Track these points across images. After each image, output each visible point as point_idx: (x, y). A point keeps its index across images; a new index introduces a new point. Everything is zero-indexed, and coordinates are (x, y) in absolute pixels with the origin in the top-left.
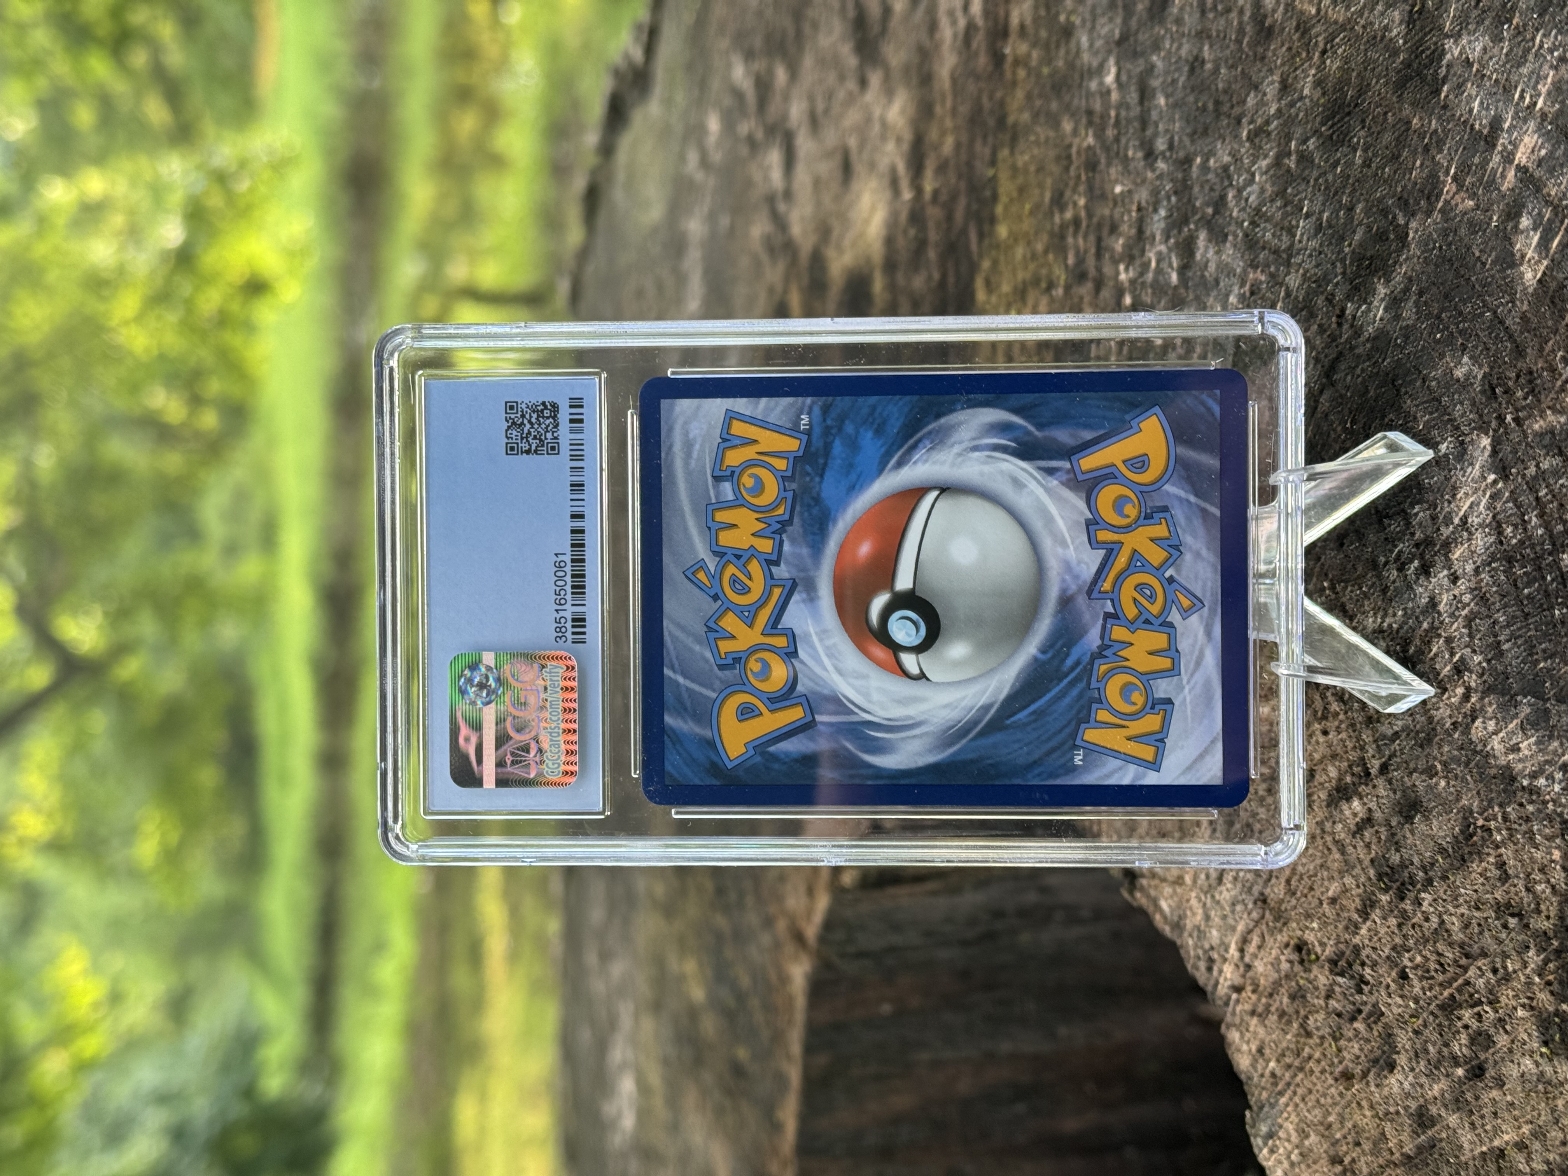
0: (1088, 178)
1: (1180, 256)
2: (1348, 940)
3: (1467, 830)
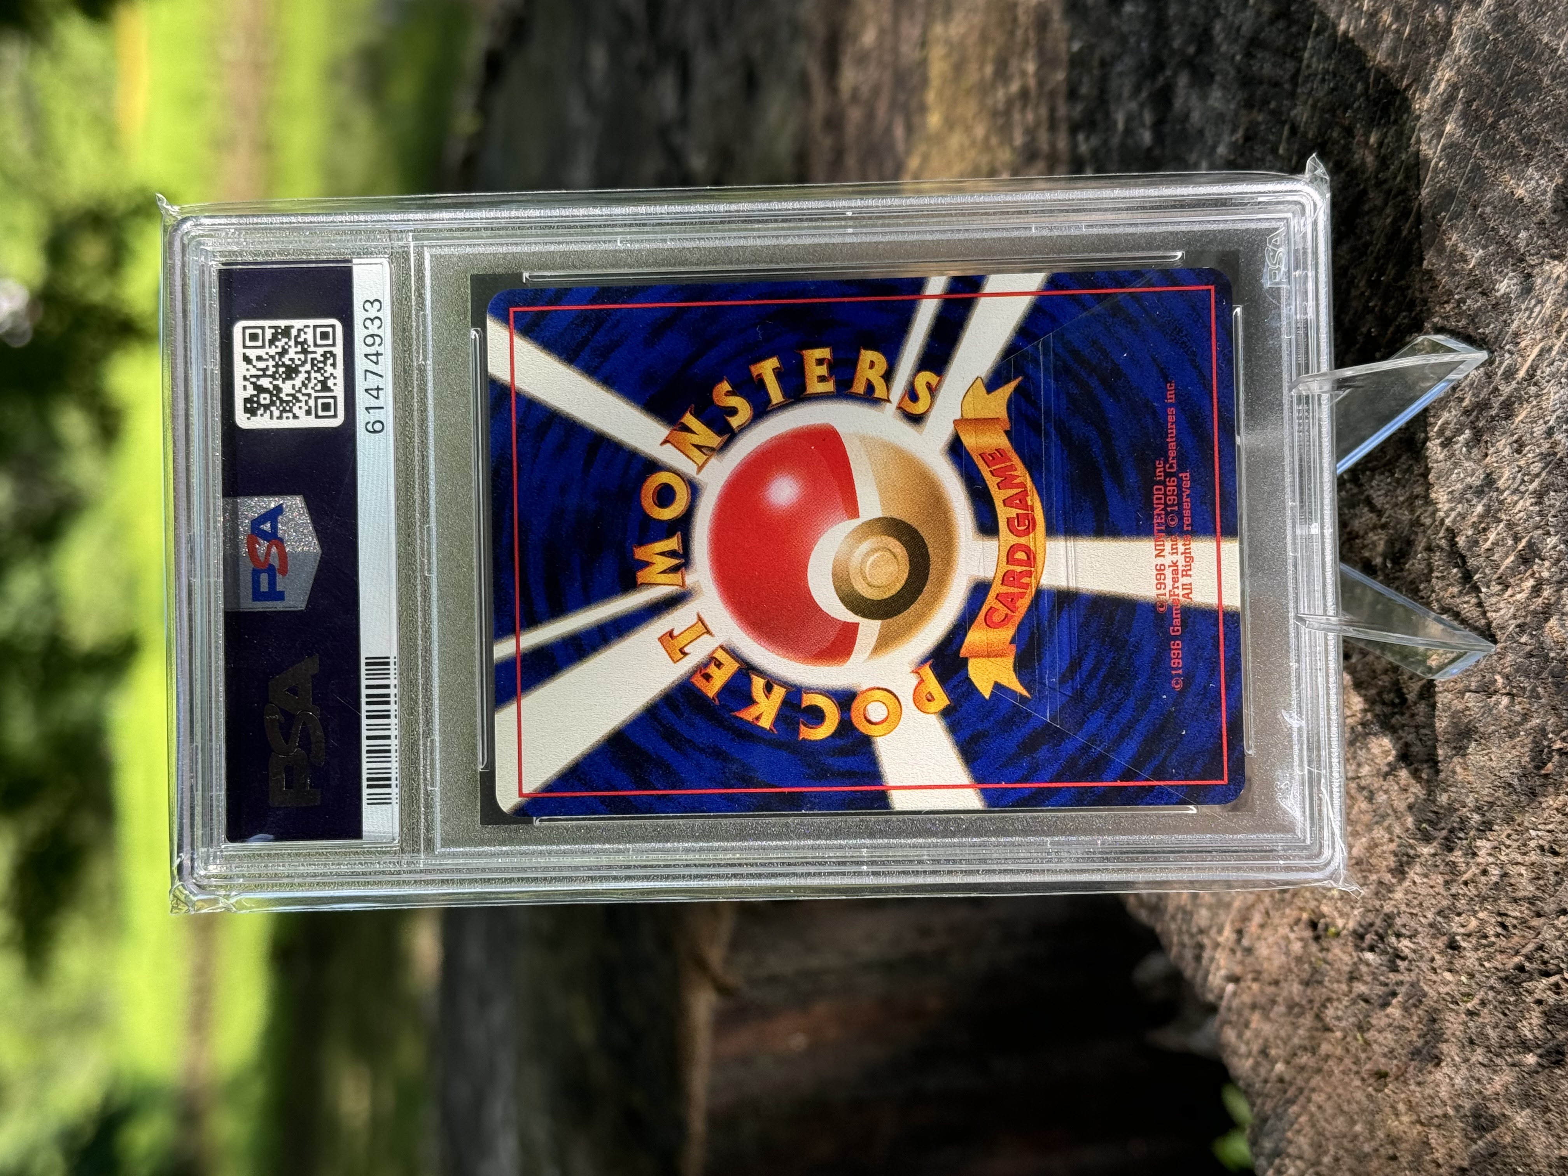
0: (1038, 40)
1: (1155, 111)
2: (1378, 907)
3: (1540, 757)
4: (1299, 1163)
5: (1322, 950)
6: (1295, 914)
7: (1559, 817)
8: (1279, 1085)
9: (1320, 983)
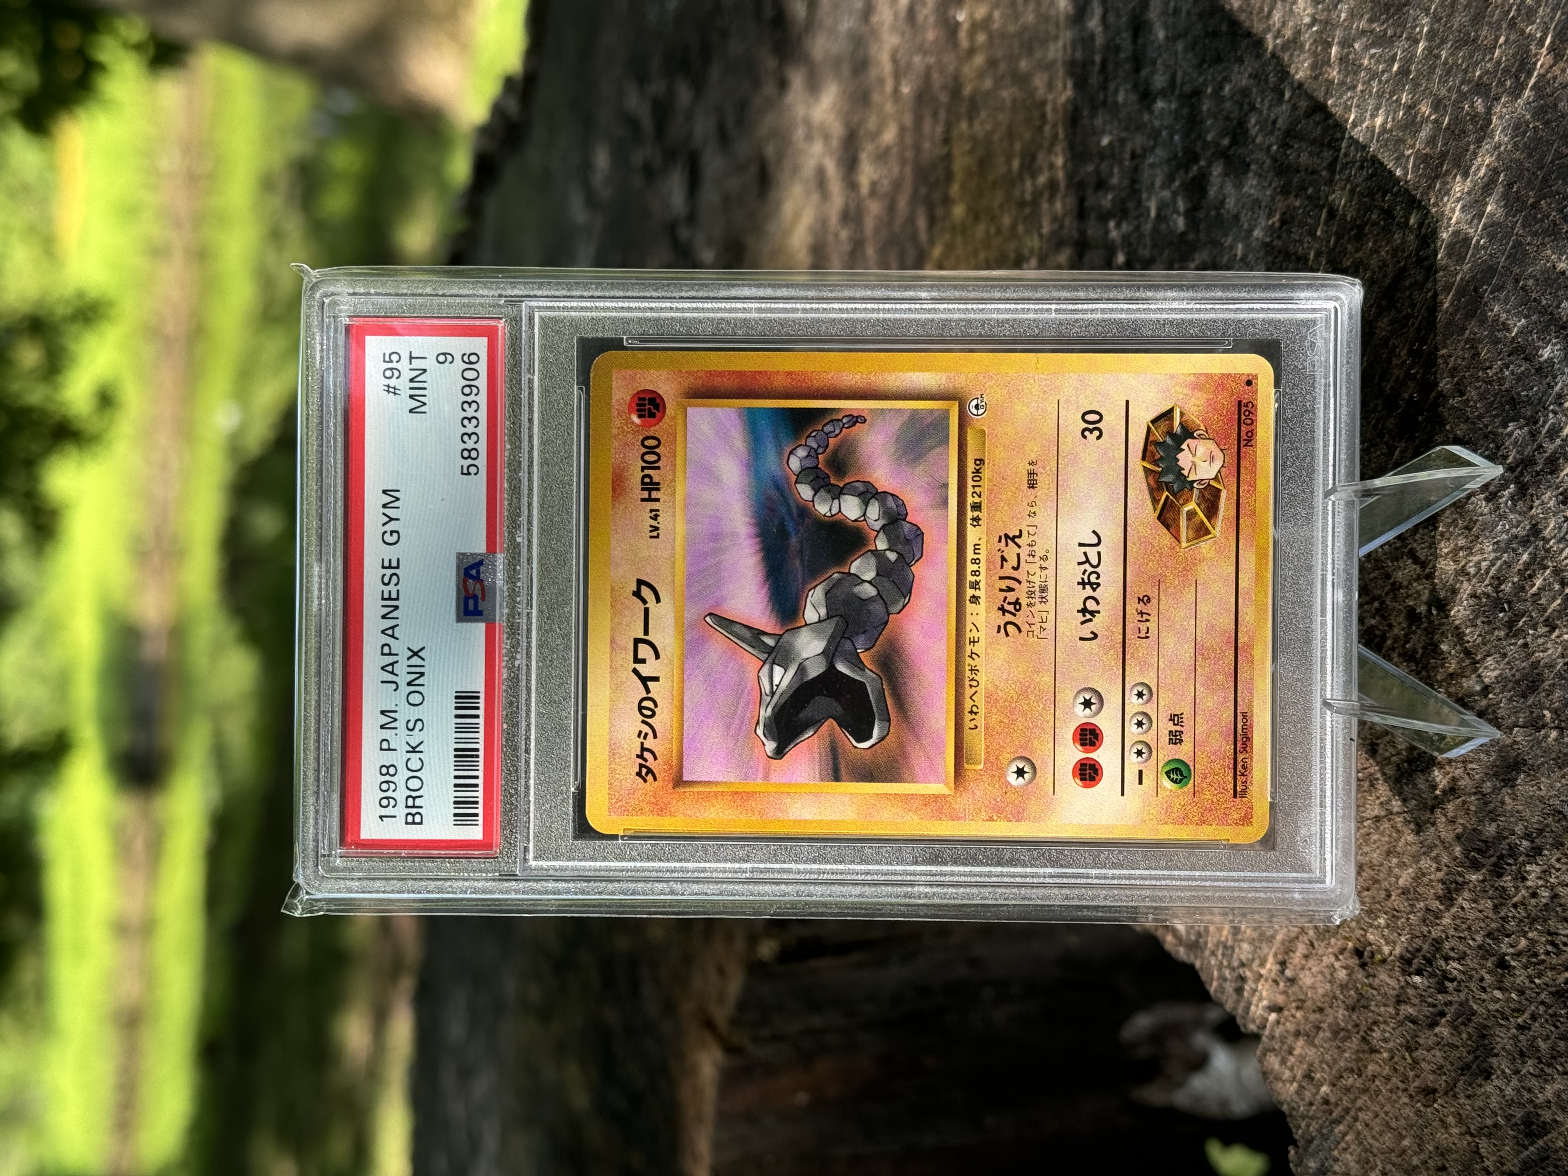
0: (1068, 134)
2: (1426, 933)
5: (1367, 977)
6: (1340, 943)
8: (1325, 1107)
9: (1366, 1007)
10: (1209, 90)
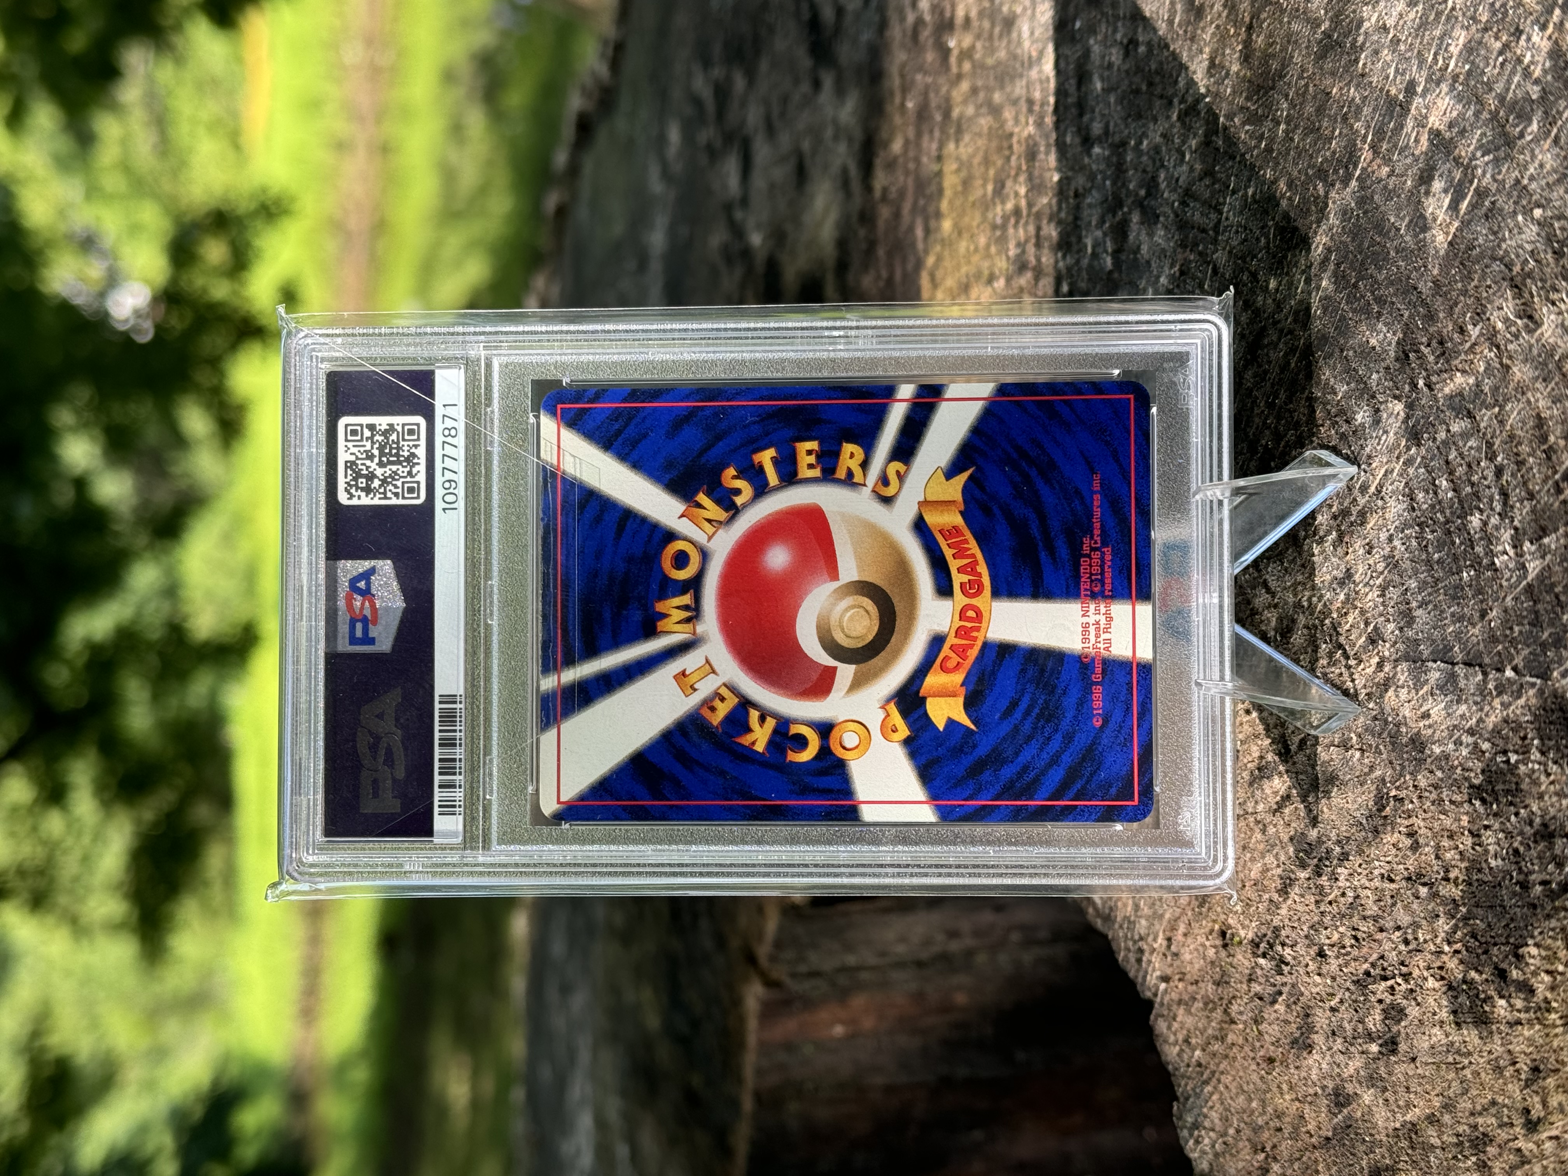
0: (1028, 167)
1: (1115, 240)
2: (1269, 921)
3: (1381, 801)
4: (1212, 1134)
5: (1229, 955)
6: (1210, 924)
7: (1394, 851)
8: (1198, 1069)
9: (1227, 983)
10: (1133, 143)
